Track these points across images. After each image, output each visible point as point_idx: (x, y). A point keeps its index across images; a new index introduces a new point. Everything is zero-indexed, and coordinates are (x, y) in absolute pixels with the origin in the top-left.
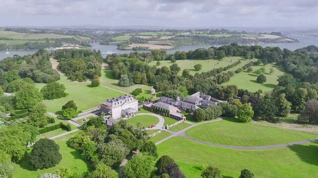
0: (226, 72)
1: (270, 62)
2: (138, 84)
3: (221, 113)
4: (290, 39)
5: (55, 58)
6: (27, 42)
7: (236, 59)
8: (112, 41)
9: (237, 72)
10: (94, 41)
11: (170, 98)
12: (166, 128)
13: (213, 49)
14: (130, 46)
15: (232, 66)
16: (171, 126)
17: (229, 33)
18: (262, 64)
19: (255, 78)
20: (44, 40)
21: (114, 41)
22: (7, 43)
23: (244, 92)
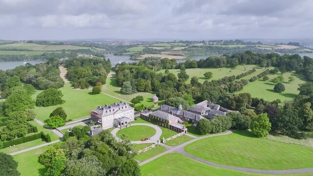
0: (239, 80)
1: (288, 70)
2: (142, 91)
3: (230, 125)
4: (310, 49)
5: (65, 67)
6: (44, 52)
7: (250, 67)
8: (126, 52)
9: (251, 81)
10: (109, 52)
11: (172, 106)
12: (162, 142)
13: (225, 57)
14: (142, 56)
15: (246, 74)
16: (169, 139)
17: (243, 43)
18: (280, 72)
19: (272, 87)
20: (61, 51)
21: (128, 52)
22: (27, 54)
23: (259, 101)
